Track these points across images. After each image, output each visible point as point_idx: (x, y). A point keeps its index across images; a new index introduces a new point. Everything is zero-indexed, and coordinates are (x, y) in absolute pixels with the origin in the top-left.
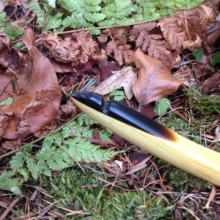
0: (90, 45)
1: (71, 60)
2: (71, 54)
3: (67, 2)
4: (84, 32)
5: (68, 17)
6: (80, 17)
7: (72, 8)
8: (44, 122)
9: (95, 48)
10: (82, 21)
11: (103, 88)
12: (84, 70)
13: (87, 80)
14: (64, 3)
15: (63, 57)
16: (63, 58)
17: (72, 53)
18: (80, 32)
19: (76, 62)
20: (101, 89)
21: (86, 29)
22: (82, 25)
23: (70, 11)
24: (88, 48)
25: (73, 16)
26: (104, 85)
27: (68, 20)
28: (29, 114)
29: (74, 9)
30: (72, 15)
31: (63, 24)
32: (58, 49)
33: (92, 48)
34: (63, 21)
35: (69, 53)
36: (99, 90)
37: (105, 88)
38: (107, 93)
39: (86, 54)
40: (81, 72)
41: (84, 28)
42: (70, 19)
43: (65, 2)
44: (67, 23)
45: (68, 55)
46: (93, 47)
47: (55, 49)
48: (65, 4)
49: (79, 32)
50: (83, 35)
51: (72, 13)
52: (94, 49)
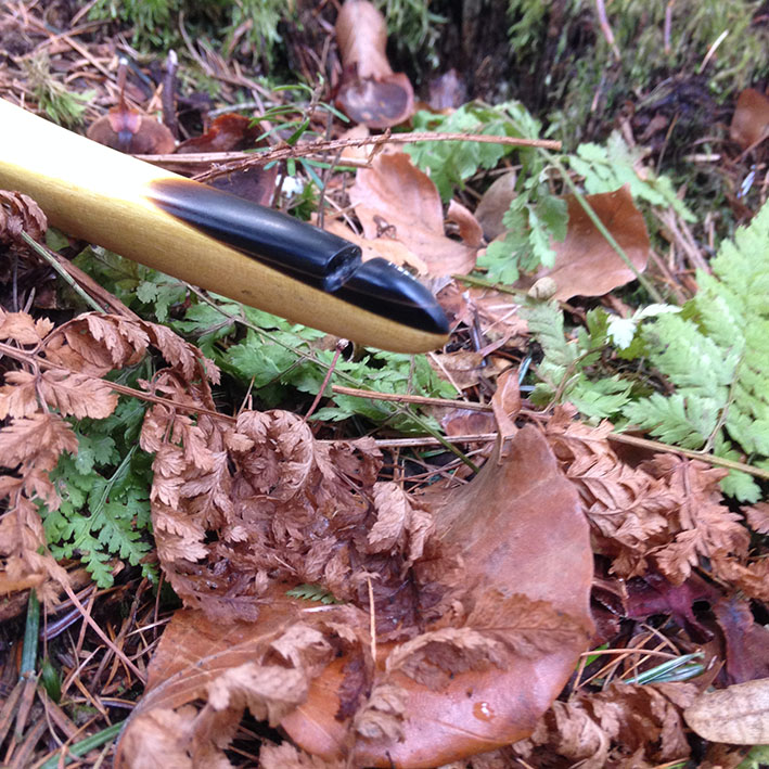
0: (718, 522)
1: (623, 541)
2: (634, 520)
3: (672, 346)
4: (706, 465)
5: (657, 397)
6: (708, 410)
7: (685, 373)
8: (461, 738)
9: (731, 537)
10: (711, 429)
11: (733, 711)
12: (656, 605)
13: (656, 651)
14: (661, 349)
15: (602, 516)
16: (600, 522)
17: (640, 518)
18: (690, 459)
19: (637, 561)
20: (725, 713)
21: (714, 458)
22: (705, 438)
23: (676, 379)
24: (704, 527)
25: (678, 398)
26: (742, 703)
27: (653, 408)
28: (416, 674)
29: (692, 377)
30: (674, 395)
31: (627, 412)
32: (597, 480)
33: (721, 533)
34: (632, 403)
35: (630, 511)
36: (714, 711)
37: (745, 715)
38: (750, 741)
39: (692, 545)
40: (642, 606)
41: (711, 451)
42: (660, 406)
43: (667, 346)
44: (645, 415)
45: (625, 519)
46: (726, 533)
47: (585, 476)
48: (661, 353)
49: (685, 460)
50: (698, 474)
51: (678, 390)
52: (729, 543)
